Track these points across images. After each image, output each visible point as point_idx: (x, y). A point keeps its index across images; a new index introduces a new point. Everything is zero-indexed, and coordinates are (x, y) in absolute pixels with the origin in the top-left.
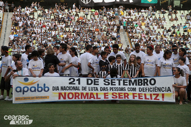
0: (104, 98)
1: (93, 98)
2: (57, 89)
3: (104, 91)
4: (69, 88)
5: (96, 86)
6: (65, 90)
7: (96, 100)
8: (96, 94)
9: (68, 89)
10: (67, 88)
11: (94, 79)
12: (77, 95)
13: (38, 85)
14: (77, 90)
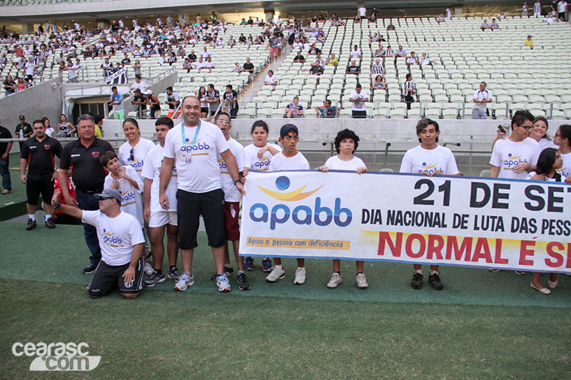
0: (520, 264)
1: (485, 259)
2: (376, 220)
3: (524, 231)
4: (414, 216)
5: (498, 212)
6: (399, 224)
7: (493, 265)
8: (495, 241)
9: (410, 221)
10: (408, 218)
11: (495, 184)
12: (436, 244)
13: (318, 200)
14: (437, 226)
